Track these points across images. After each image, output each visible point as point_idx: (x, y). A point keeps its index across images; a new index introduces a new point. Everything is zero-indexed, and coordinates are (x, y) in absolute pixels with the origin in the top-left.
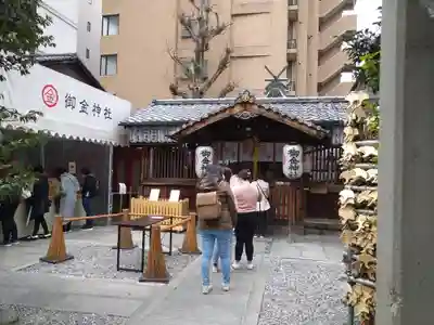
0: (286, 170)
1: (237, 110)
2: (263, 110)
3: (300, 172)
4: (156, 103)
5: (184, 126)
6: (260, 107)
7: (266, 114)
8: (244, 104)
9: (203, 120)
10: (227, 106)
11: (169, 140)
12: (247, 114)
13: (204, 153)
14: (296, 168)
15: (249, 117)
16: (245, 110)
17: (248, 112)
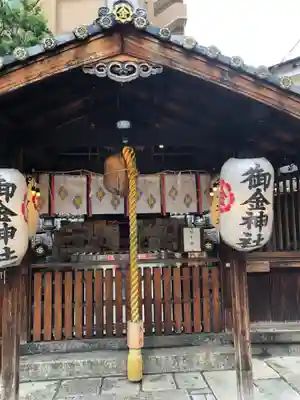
1: (98, 50)
7: (183, 65)
8: (120, 32)
14: (262, 222)
15: (134, 76)
16: (122, 52)
17: (132, 61)
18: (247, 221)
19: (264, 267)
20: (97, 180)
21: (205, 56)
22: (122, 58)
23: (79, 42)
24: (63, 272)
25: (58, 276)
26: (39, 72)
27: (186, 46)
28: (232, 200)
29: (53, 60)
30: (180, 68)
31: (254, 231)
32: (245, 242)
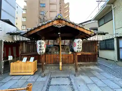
0: (76, 49)
2: (67, 23)
6: (66, 21)
9: (39, 27)
13: (40, 43)
15: (61, 27)
16: (59, 23)
17: (60, 24)
18: (78, 48)
19: (80, 54)
20: (55, 41)
21: (72, 23)
22: (59, 24)
23: (52, 21)
24: (50, 54)
25: (50, 55)
26: (46, 26)
27: (69, 22)
28: (76, 45)
29: (48, 24)
30: (68, 25)
31: (79, 50)
32: (78, 51)
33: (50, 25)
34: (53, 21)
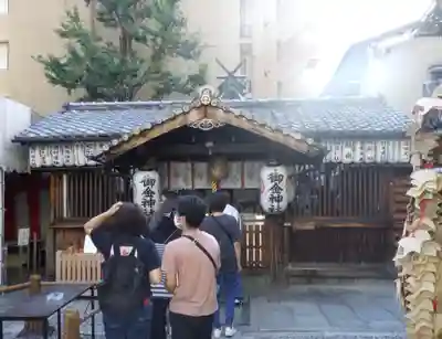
0: (266, 203)
2: (231, 117)
3: (283, 205)
4: (67, 108)
5: (115, 142)
6: (227, 112)
7: (235, 123)
8: (204, 108)
9: (143, 133)
10: (179, 111)
11: (92, 163)
12: (209, 123)
13: (146, 182)
14: (279, 199)
15: (211, 128)
16: (205, 116)
17: (210, 121)
18: (272, 199)
22: (206, 120)
23: (185, 113)
26: (166, 129)
28: (264, 188)
29: (172, 123)
31: (275, 204)
32: (272, 210)
33: (177, 124)
34: (188, 113)
